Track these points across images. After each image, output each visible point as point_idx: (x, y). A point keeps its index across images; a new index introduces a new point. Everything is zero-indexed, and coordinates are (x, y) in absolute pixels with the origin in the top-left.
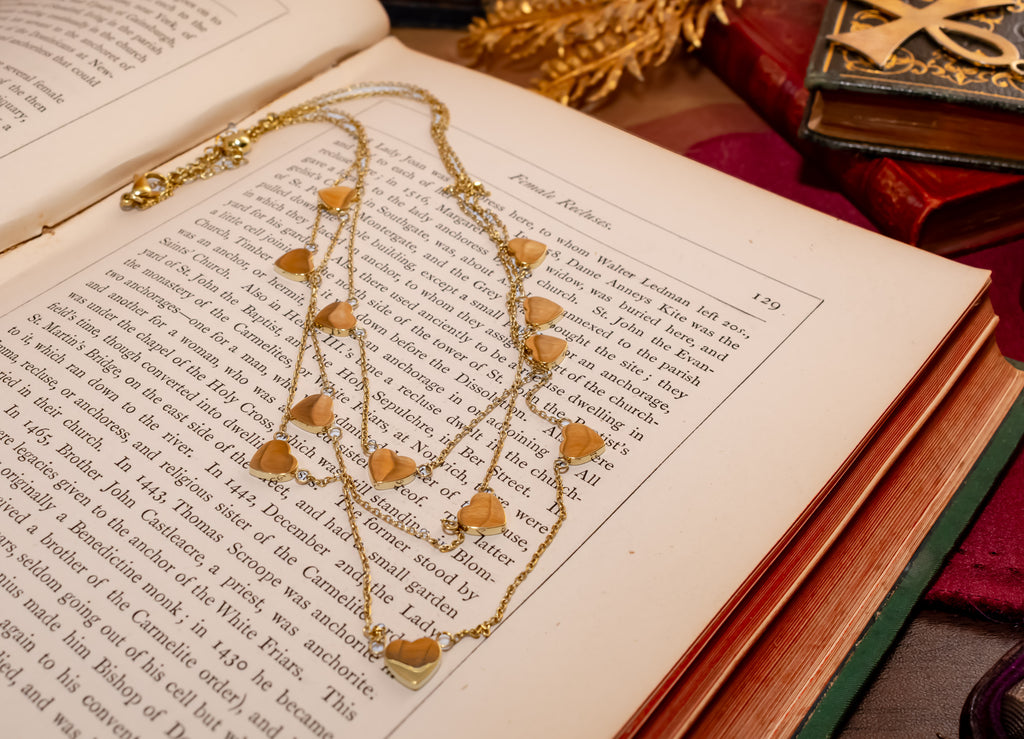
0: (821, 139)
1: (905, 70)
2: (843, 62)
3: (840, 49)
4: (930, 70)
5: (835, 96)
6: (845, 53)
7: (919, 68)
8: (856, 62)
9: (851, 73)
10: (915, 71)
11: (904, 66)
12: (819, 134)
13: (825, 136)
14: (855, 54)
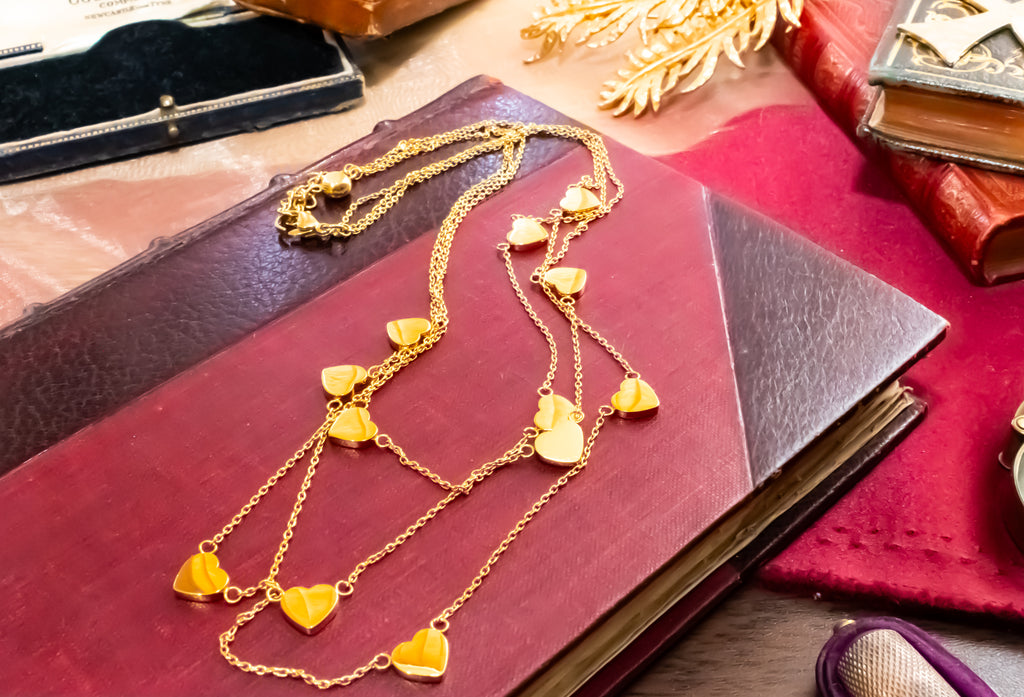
0: (881, 138)
1: (979, 68)
2: (911, 55)
3: (910, 39)
4: (1007, 69)
5: (900, 92)
6: (915, 45)
7: (994, 67)
8: (926, 56)
9: (918, 69)
10: (990, 70)
11: (978, 64)
12: (879, 133)
13: (887, 136)
14: (925, 47)
